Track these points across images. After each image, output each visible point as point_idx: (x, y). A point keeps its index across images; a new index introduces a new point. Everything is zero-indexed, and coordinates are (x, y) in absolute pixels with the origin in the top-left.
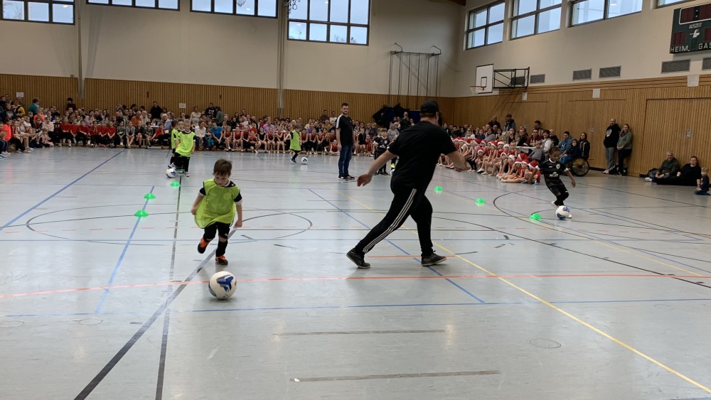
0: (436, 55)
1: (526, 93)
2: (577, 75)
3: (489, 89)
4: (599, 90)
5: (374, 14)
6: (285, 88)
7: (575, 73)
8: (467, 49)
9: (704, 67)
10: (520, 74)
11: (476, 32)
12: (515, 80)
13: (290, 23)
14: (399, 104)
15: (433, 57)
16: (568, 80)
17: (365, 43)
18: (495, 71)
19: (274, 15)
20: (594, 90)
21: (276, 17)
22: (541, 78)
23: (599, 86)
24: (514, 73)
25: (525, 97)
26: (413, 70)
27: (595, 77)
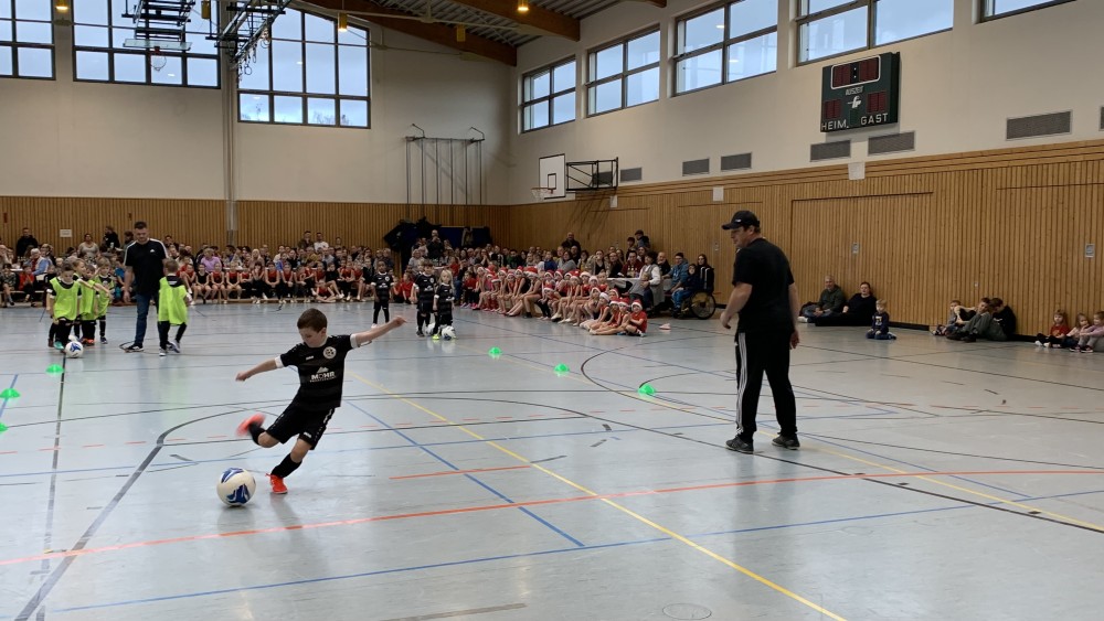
0: (476, 141)
1: (616, 197)
2: (689, 167)
3: (560, 191)
5: (377, 81)
6: (238, 198)
7: (685, 164)
8: (523, 132)
9: (872, 151)
10: (604, 168)
11: (536, 105)
12: (597, 178)
13: (241, 95)
14: (425, 218)
15: (473, 145)
16: (675, 175)
17: (365, 125)
18: (568, 165)
19: (216, 85)
20: (714, 189)
21: (219, 87)
22: (635, 174)
23: (722, 182)
24: (595, 166)
25: (614, 202)
26: (443, 165)
27: (715, 170)
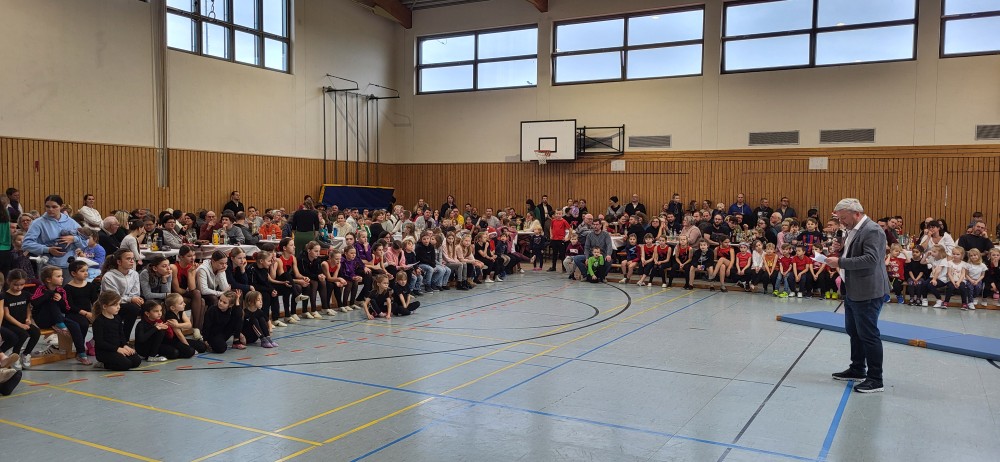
1: (623, 162)
3: (565, 154)
4: (825, 160)
5: (298, 21)
7: (755, 135)
8: (418, 93)
15: (370, 102)
17: (285, 69)
20: (811, 159)
23: (825, 154)
25: (618, 165)
27: (811, 142)
